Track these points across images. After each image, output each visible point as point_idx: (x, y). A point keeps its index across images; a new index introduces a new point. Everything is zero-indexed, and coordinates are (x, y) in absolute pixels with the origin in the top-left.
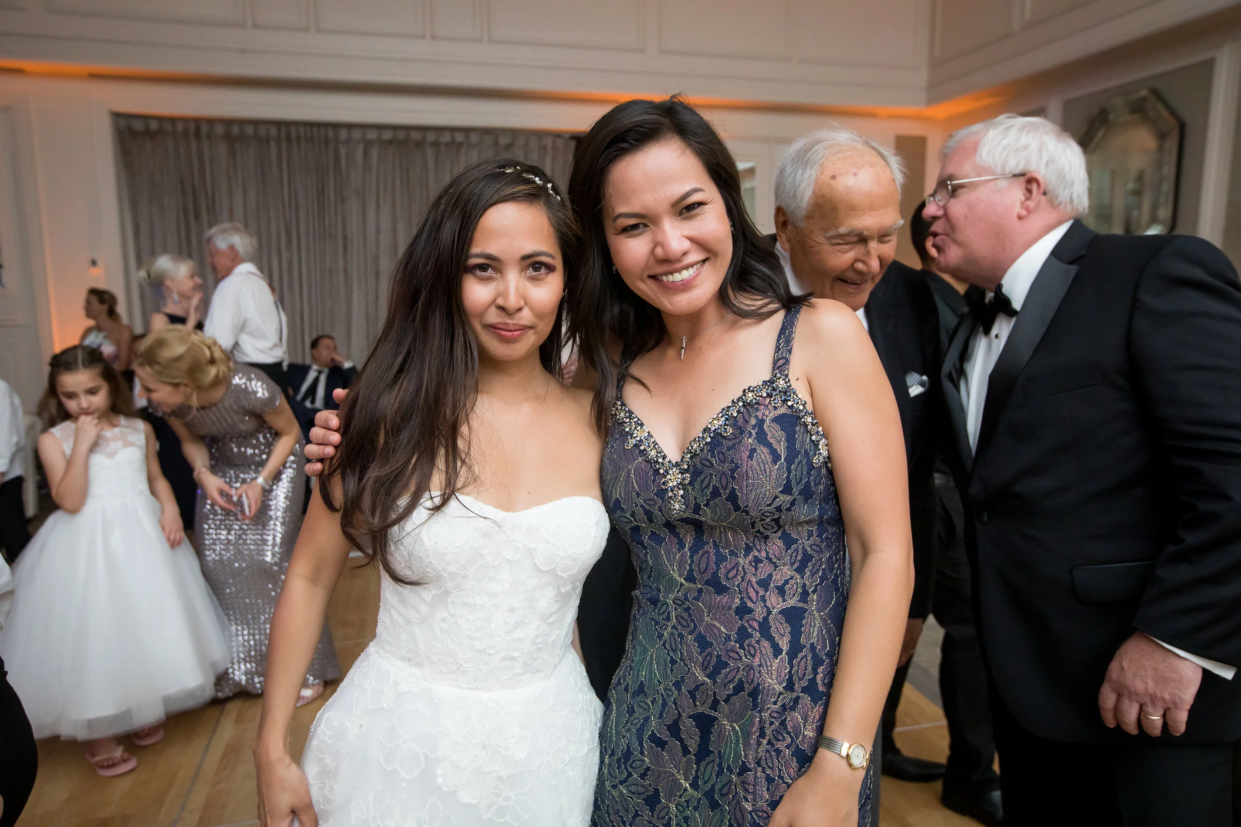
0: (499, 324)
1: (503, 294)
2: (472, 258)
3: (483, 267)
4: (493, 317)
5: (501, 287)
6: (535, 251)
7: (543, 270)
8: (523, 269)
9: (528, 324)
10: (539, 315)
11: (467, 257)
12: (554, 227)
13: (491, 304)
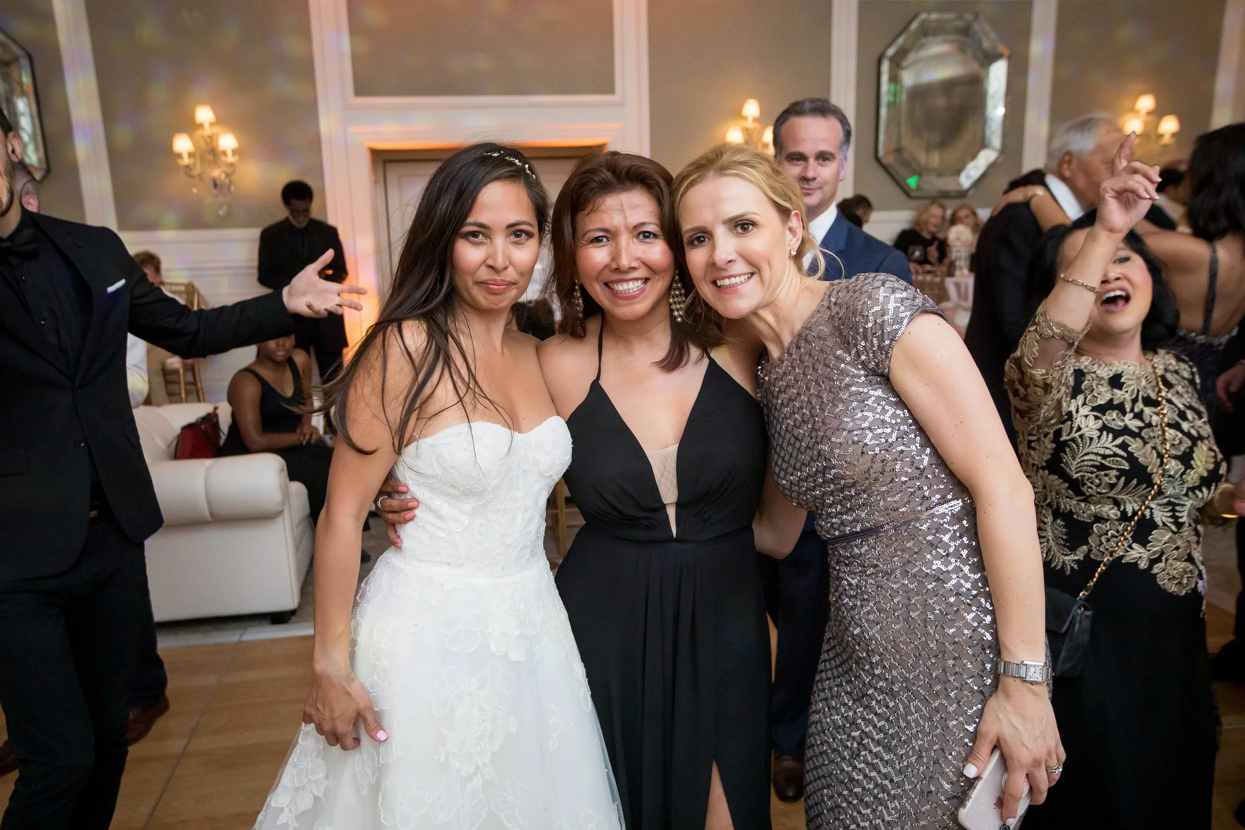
0: (489, 280)
1: (493, 256)
2: (466, 226)
3: (474, 234)
4: (484, 274)
5: (491, 250)
6: (517, 221)
7: (523, 236)
8: (508, 236)
9: (513, 281)
10: (520, 274)
11: (463, 225)
12: (532, 201)
13: (482, 264)
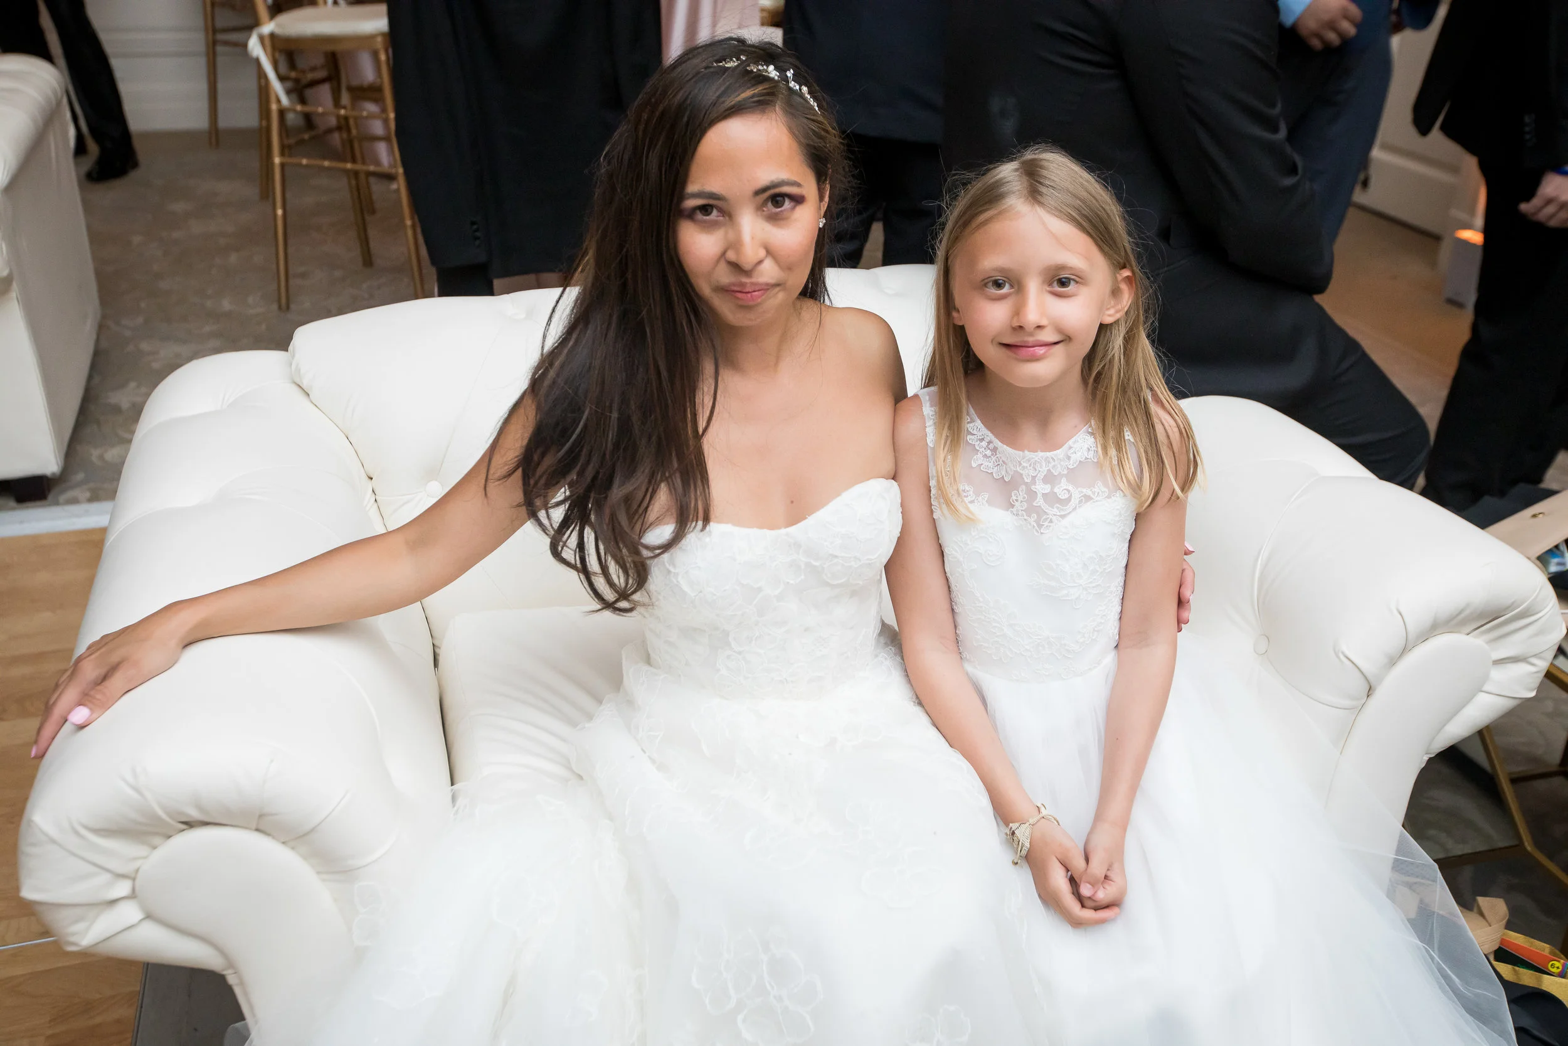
0: (734, 285)
1: (735, 244)
2: (688, 198)
3: (705, 209)
4: (724, 276)
5: (731, 235)
6: (772, 182)
7: (787, 204)
8: (760, 208)
9: (772, 281)
10: (788, 267)
11: (682, 197)
12: (800, 143)
13: (718, 261)
